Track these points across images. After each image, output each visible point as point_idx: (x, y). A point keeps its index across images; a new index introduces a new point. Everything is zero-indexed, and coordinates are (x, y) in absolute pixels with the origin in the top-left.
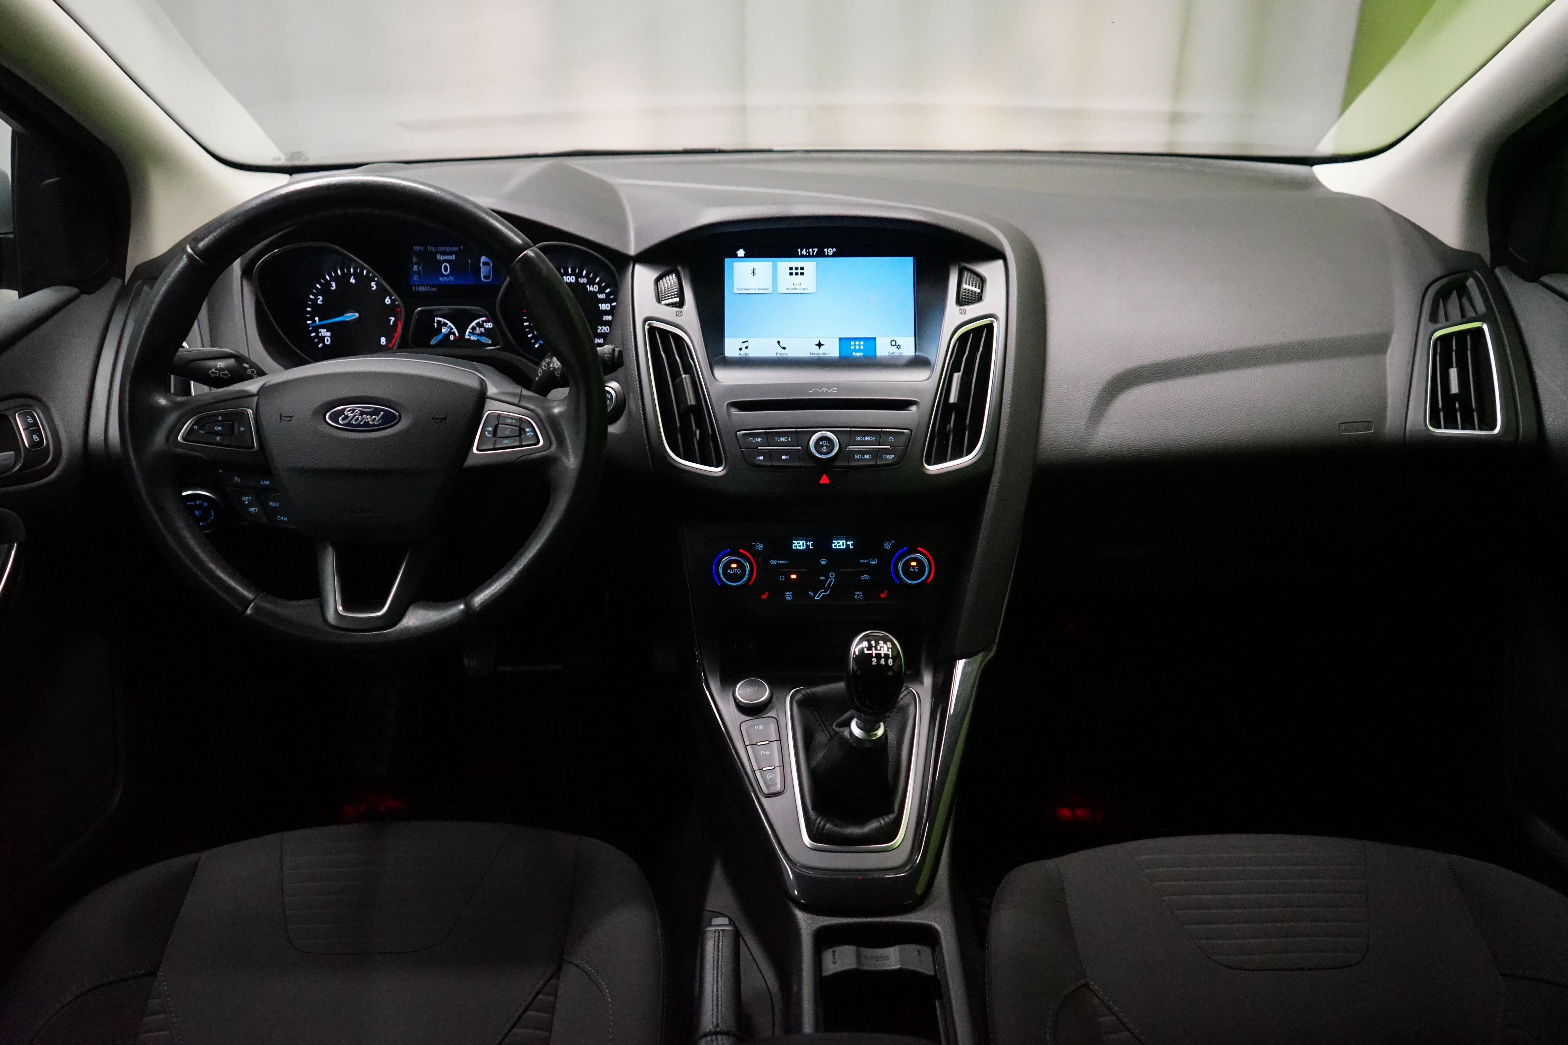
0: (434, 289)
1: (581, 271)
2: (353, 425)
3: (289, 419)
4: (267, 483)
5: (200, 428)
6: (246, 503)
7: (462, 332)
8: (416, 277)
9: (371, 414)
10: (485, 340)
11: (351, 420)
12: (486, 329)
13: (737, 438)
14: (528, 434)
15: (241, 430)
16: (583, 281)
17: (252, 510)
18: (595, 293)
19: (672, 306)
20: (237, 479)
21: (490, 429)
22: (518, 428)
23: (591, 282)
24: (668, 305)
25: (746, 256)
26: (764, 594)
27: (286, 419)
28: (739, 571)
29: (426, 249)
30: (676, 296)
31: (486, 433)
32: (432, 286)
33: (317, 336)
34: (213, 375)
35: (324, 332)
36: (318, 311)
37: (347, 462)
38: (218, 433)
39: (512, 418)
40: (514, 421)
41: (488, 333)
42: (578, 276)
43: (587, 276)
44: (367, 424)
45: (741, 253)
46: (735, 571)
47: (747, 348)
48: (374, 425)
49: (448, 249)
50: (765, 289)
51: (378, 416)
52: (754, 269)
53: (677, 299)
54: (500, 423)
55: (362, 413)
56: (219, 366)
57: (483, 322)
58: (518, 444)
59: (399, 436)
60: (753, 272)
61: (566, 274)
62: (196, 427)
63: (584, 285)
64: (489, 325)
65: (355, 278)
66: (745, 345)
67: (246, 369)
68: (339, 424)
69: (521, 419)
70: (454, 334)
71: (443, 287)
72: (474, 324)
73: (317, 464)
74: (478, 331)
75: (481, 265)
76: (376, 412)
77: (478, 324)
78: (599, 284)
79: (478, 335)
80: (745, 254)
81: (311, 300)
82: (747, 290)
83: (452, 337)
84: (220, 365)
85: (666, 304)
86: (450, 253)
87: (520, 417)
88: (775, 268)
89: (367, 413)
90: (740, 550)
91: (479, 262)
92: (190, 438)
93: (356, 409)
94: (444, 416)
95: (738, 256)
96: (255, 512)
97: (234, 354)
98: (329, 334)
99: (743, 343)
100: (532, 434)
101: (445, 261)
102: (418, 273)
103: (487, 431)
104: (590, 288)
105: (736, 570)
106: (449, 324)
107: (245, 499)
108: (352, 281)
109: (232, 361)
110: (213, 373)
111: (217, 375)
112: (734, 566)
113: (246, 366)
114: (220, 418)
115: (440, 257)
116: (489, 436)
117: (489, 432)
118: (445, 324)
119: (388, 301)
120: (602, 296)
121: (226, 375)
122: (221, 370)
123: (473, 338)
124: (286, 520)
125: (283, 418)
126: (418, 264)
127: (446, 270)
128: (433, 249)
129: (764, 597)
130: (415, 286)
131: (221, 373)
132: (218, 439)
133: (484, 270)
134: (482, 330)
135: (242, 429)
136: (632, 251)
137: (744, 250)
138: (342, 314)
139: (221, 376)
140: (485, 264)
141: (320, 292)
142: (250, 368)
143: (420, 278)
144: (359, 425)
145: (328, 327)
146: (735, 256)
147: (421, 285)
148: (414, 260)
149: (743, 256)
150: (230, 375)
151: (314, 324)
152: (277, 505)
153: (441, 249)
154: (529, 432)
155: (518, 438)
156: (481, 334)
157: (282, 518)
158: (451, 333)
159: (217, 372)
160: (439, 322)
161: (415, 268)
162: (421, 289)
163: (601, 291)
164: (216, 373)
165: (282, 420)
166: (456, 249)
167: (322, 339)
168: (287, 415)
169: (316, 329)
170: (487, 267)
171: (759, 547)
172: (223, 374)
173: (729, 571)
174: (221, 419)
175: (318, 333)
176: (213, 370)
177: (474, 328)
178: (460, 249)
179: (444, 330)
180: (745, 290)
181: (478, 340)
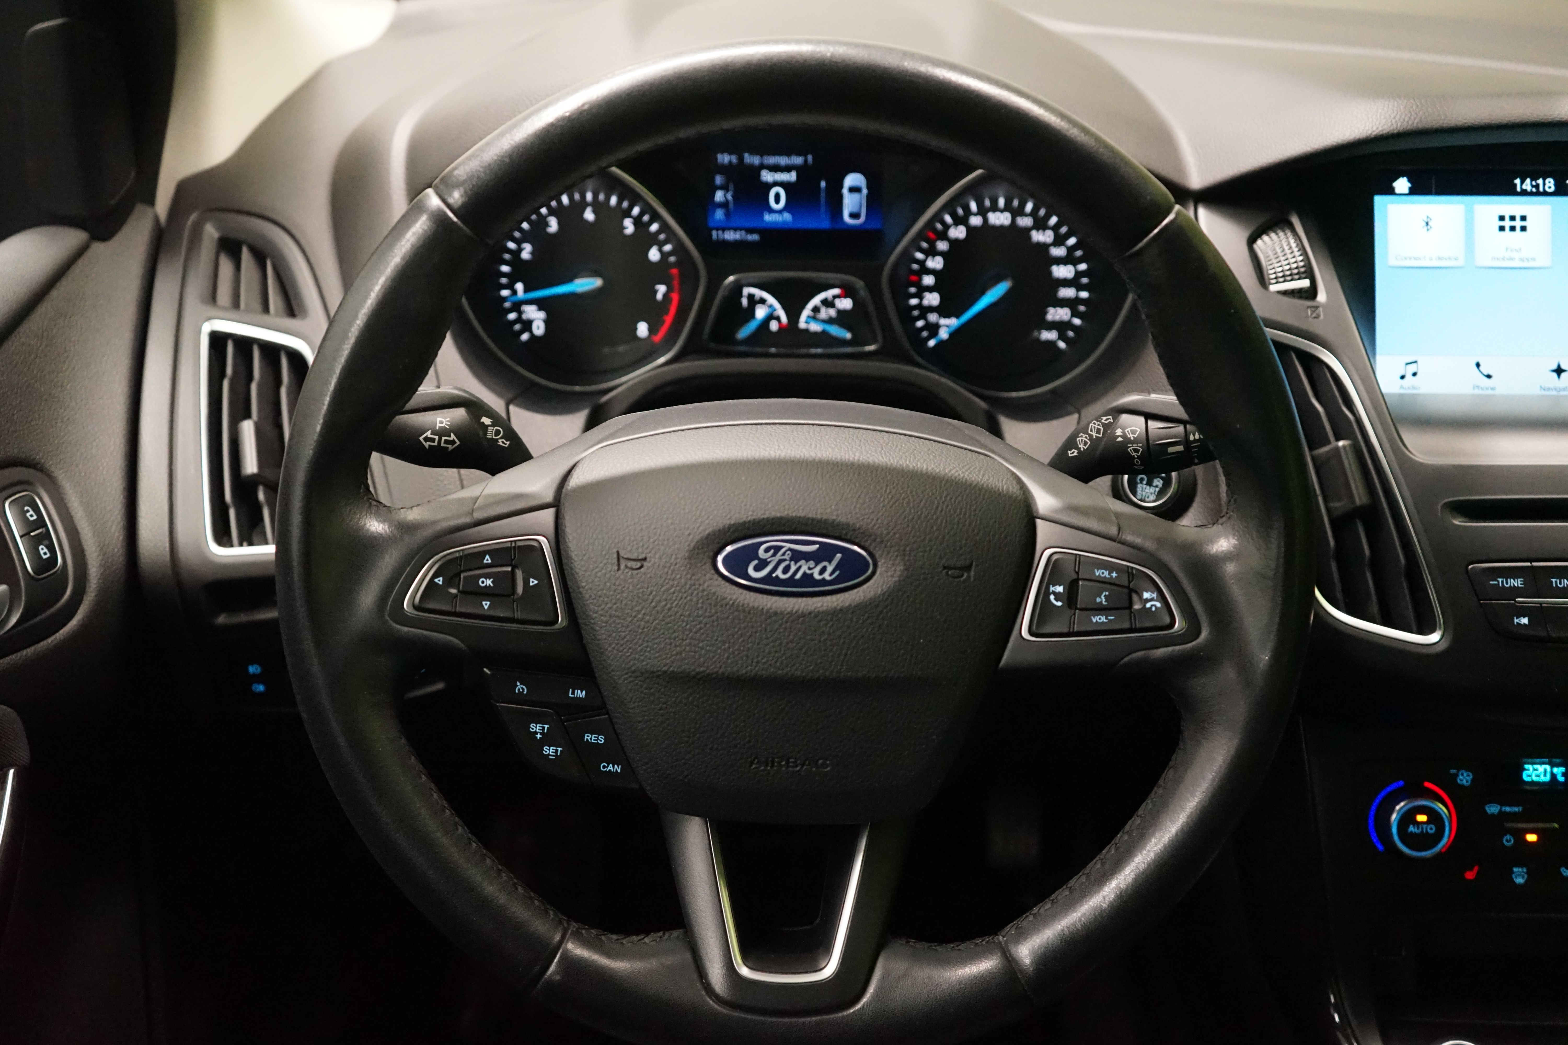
0: (755, 237)
1: (1022, 205)
2: (778, 581)
3: (639, 564)
4: (581, 694)
5: (448, 583)
6: (539, 736)
7: (793, 316)
8: (719, 214)
9: (818, 557)
10: (836, 331)
11: (774, 569)
12: (840, 312)
13: (1469, 577)
14: (1148, 605)
15: (531, 584)
16: (1025, 222)
17: (549, 751)
18: (1045, 247)
19: (1294, 297)
20: (520, 687)
21: (1060, 589)
22: (1126, 591)
23: (1040, 224)
24: (1285, 293)
25: (1413, 192)
26: (1471, 869)
27: (630, 564)
28: (1431, 829)
29: (741, 159)
30: (1303, 276)
31: (1052, 597)
32: (750, 231)
33: (519, 320)
34: (427, 445)
35: (532, 312)
36: (521, 270)
37: (767, 661)
38: (486, 593)
39: (1110, 567)
40: (1114, 575)
41: (842, 318)
42: (1017, 212)
43: (1034, 213)
44: (808, 579)
45: (1402, 185)
46: (1422, 828)
47: (1415, 374)
48: (824, 582)
49: (783, 161)
50: (1450, 259)
51: (830, 562)
52: (1428, 217)
53: (1305, 283)
54: (1080, 577)
55: (797, 556)
56: (438, 425)
57: (835, 297)
58: (1126, 625)
59: (877, 606)
60: (1427, 224)
61: (994, 208)
62: (439, 581)
63: (1028, 230)
64: (846, 304)
65: (594, 212)
66: (1412, 368)
67: (485, 427)
68: (749, 578)
69: (1129, 572)
70: (778, 319)
71: (771, 234)
72: (816, 301)
73: (700, 665)
74: (825, 313)
75: (845, 191)
76: (823, 554)
77: (827, 303)
78: (1056, 228)
79: (825, 321)
80: (1410, 189)
81: (509, 251)
82: (1415, 259)
83: (774, 326)
84: (441, 422)
85: (1279, 292)
86: (787, 169)
87: (1128, 567)
88: (1469, 219)
89: (807, 556)
90: (1427, 784)
91: (841, 186)
92: (431, 605)
93: (782, 547)
94: (967, 563)
95: (1397, 191)
96: (556, 755)
97: (459, 397)
98: (542, 315)
99: (1407, 364)
100: (1158, 605)
101: (776, 184)
102: (724, 205)
103: (1054, 593)
104: (1038, 237)
105: (1425, 826)
106: (770, 299)
107: (535, 728)
108: (589, 215)
109: (460, 413)
110: (427, 439)
111: (436, 444)
112: (1421, 818)
113: (486, 421)
114: (487, 560)
115: (767, 176)
116: (1059, 604)
117: (1058, 596)
118: (763, 301)
119: (654, 255)
120: (1058, 252)
121: (453, 442)
122: (443, 432)
123: (815, 327)
124: (619, 771)
125: (622, 561)
126: (725, 188)
127: (777, 200)
128: (756, 160)
129: (1470, 875)
130: (717, 229)
131: (444, 438)
132: (486, 604)
133: (850, 203)
134: (832, 312)
135: (533, 582)
136: (1196, 180)
137: (1409, 181)
138: (570, 279)
139: (442, 445)
140: (854, 190)
141: (526, 237)
142: (493, 425)
143: (728, 215)
144: (791, 582)
145: (541, 304)
146: (1391, 191)
147: (729, 229)
148: (719, 180)
149: (1407, 191)
150: (458, 443)
151: (514, 299)
152: (602, 740)
153: (772, 160)
154: (1152, 600)
155: (1127, 612)
156: (830, 321)
157: (610, 767)
158: (771, 317)
159: (437, 437)
160: (751, 297)
161: (719, 196)
162: (730, 236)
163: (1059, 241)
164: (433, 440)
165: (622, 567)
166: (798, 160)
167: (527, 325)
168: (634, 556)
169: (517, 307)
170: (856, 196)
171: (1465, 778)
172: (446, 442)
173: (1412, 829)
174: (490, 561)
175: (520, 313)
176: (428, 434)
177: (816, 310)
178: (806, 161)
179: (761, 313)
180: (1410, 258)
181: (824, 332)
